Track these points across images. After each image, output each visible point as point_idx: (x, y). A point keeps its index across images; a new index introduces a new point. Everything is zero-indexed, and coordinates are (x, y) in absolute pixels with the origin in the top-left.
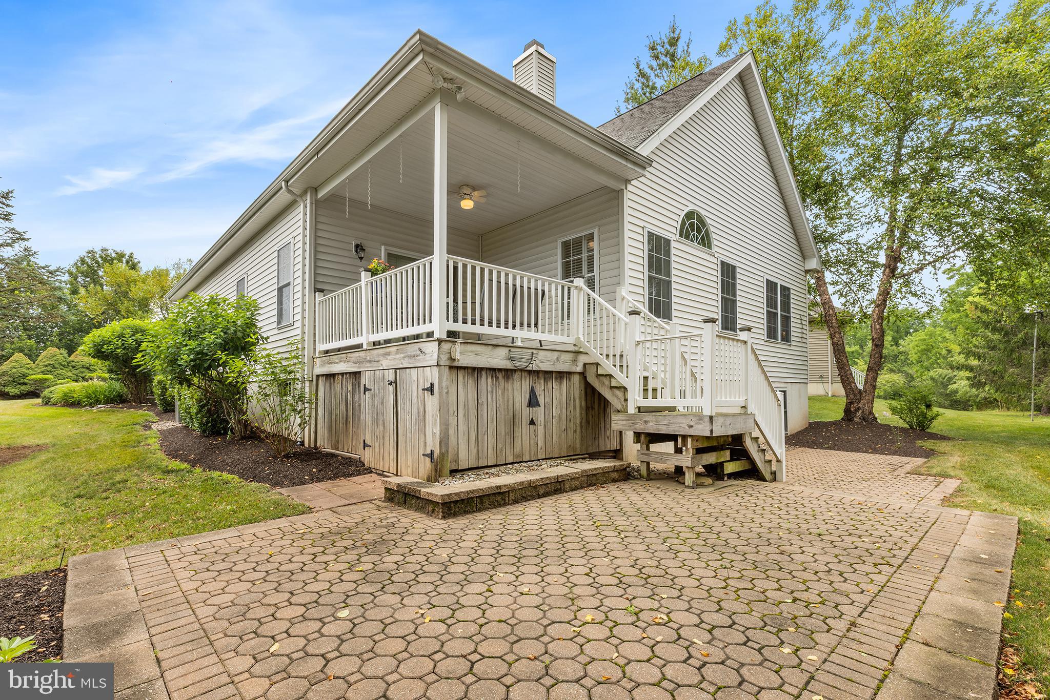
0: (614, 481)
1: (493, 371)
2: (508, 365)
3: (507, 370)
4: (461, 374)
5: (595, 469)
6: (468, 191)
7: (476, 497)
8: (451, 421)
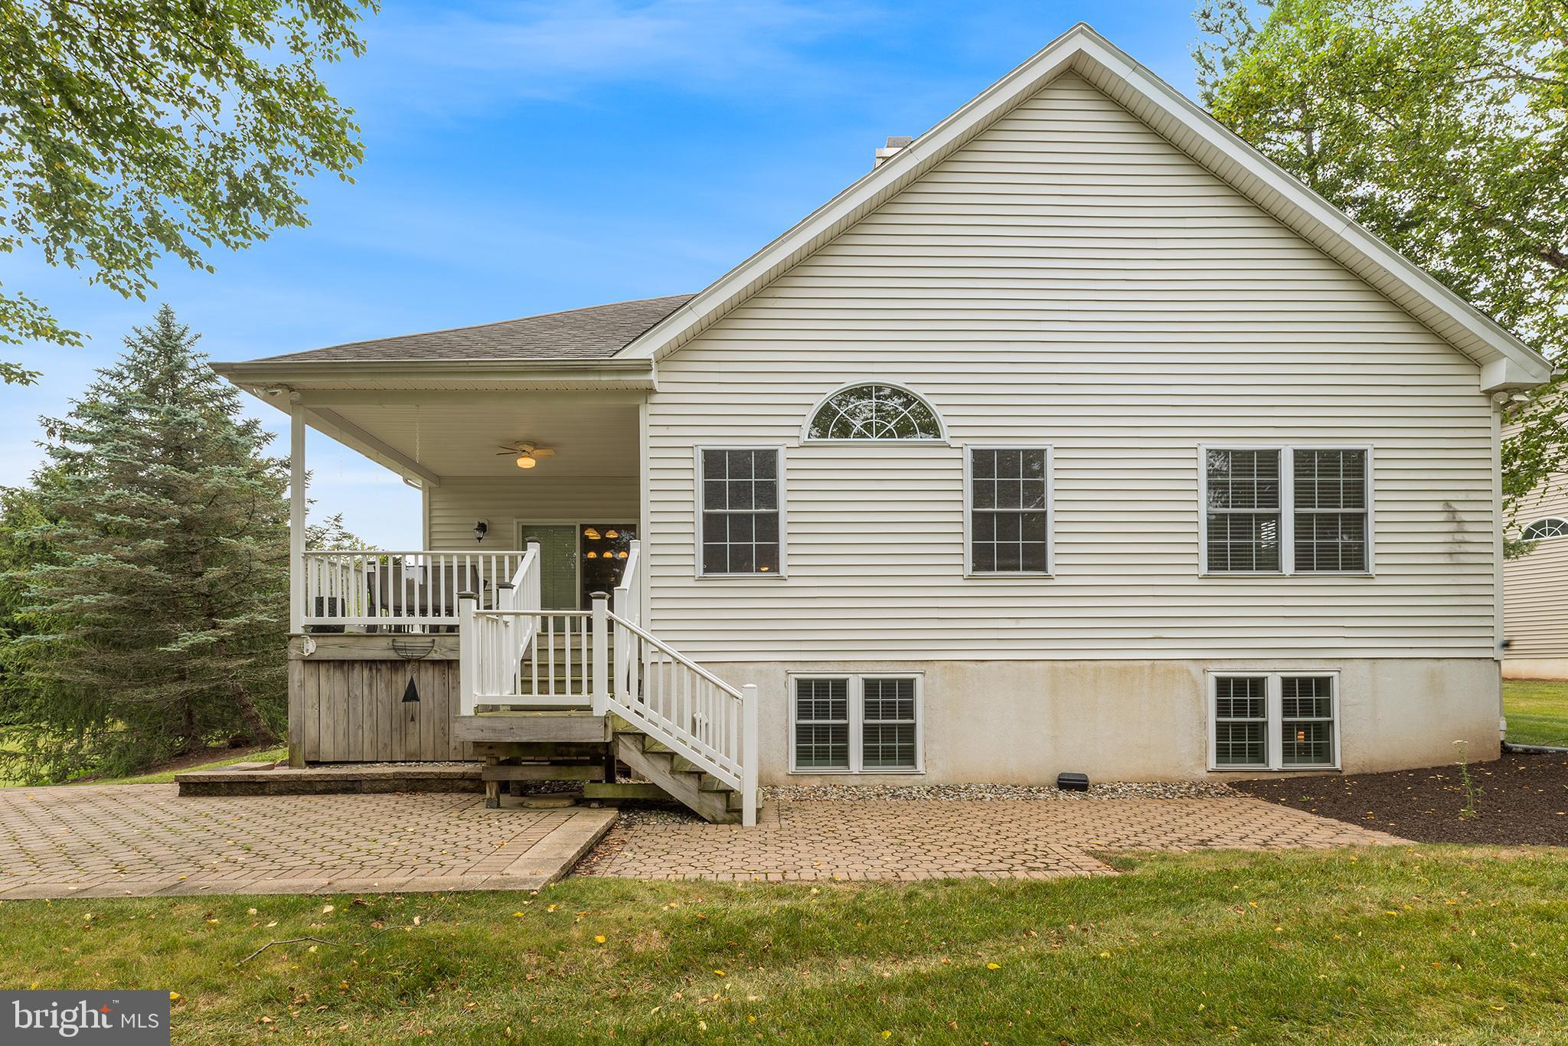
0: (464, 790)
1: (371, 664)
2: (392, 655)
3: (392, 661)
4: (323, 669)
5: (421, 773)
6: (529, 449)
7: (225, 783)
8: (309, 711)
